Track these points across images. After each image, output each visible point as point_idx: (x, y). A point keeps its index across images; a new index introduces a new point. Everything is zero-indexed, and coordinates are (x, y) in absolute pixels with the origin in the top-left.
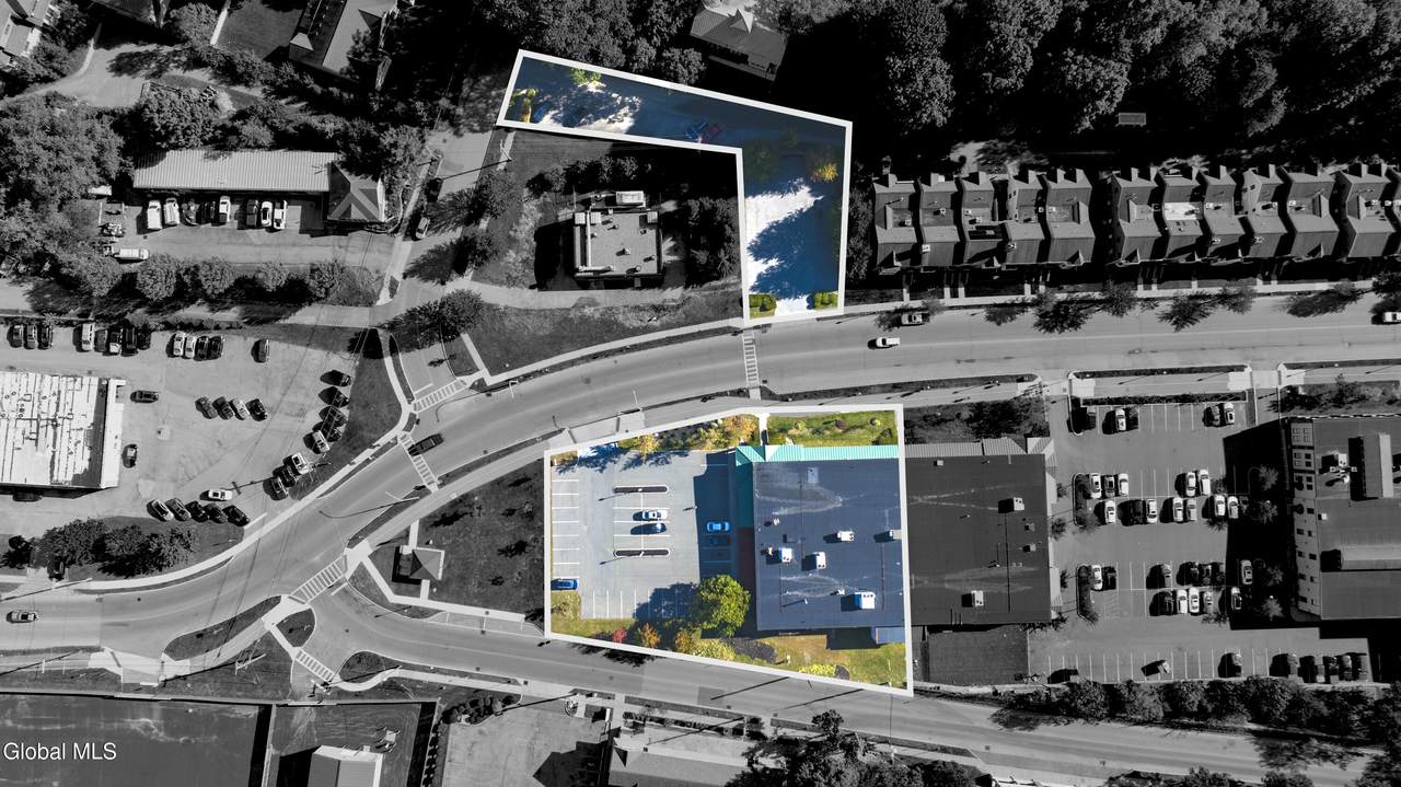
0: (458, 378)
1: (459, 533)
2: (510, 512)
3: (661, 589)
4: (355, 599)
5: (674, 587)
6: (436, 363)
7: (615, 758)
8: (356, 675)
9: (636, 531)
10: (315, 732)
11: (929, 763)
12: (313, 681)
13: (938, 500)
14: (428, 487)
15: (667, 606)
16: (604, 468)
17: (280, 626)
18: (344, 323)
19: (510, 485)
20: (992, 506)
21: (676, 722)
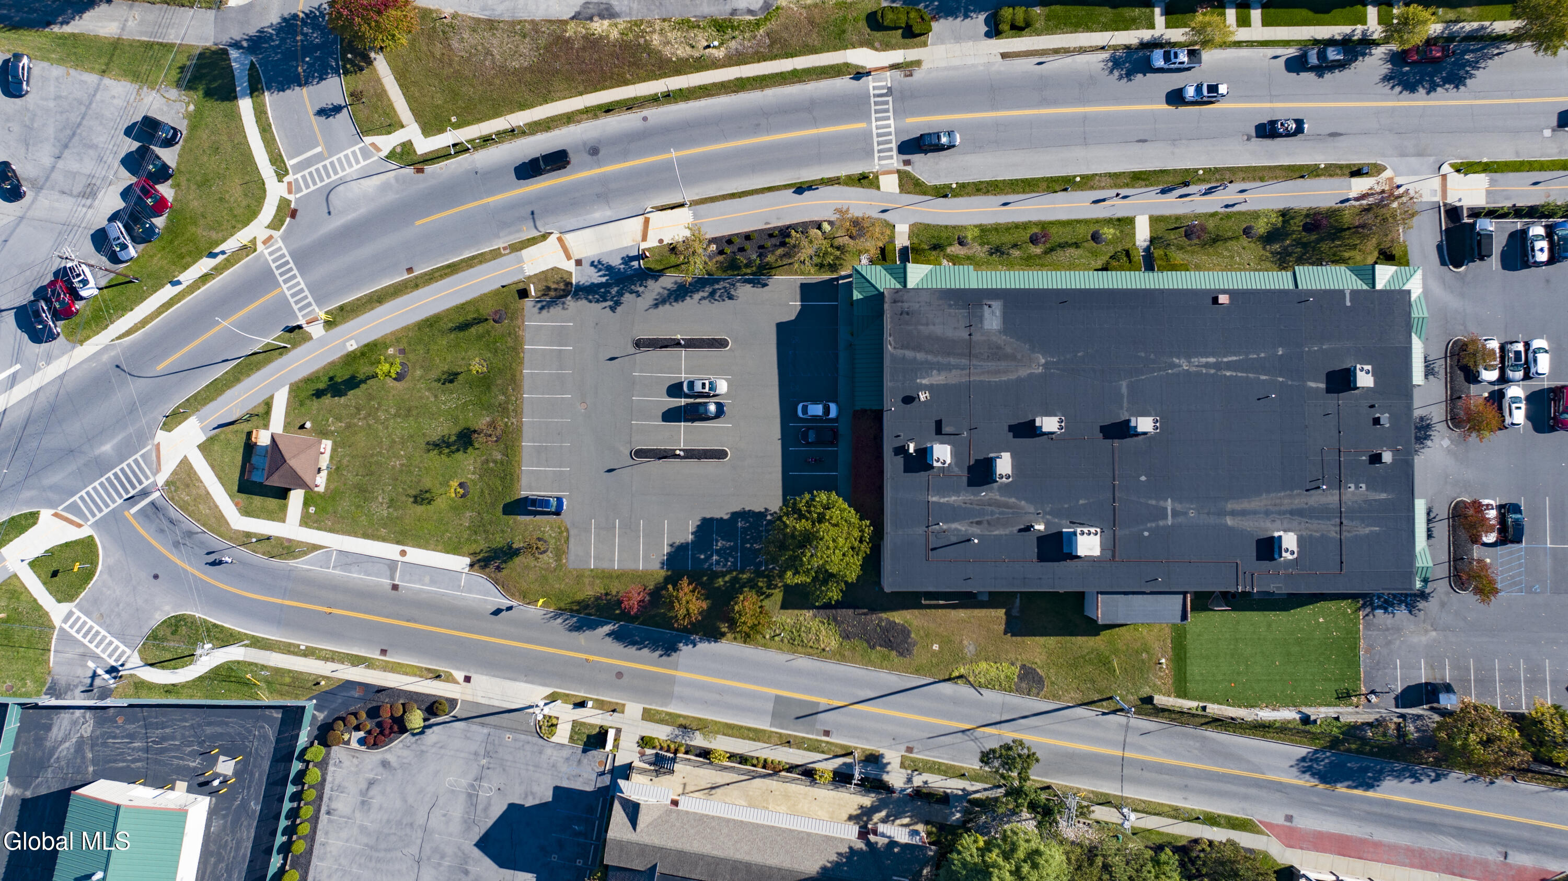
0: (368, 140)
1: (358, 410)
2: (451, 378)
3: (712, 519)
4: (171, 522)
5: (735, 516)
6: (326, 112)
7: (618, 814)
8: (169, 656)
9: (670, 416)
10: (90, 755)
11: (1183, 842)
12: (91, 665)
13: (1217, 366)
14: (307, 328)
15: (723, 549)
16: (618, 303)
17: (34, 564)
18: (172, 37)
19: (452, 330)
20: (1315, 381)
21: (732, 757)
